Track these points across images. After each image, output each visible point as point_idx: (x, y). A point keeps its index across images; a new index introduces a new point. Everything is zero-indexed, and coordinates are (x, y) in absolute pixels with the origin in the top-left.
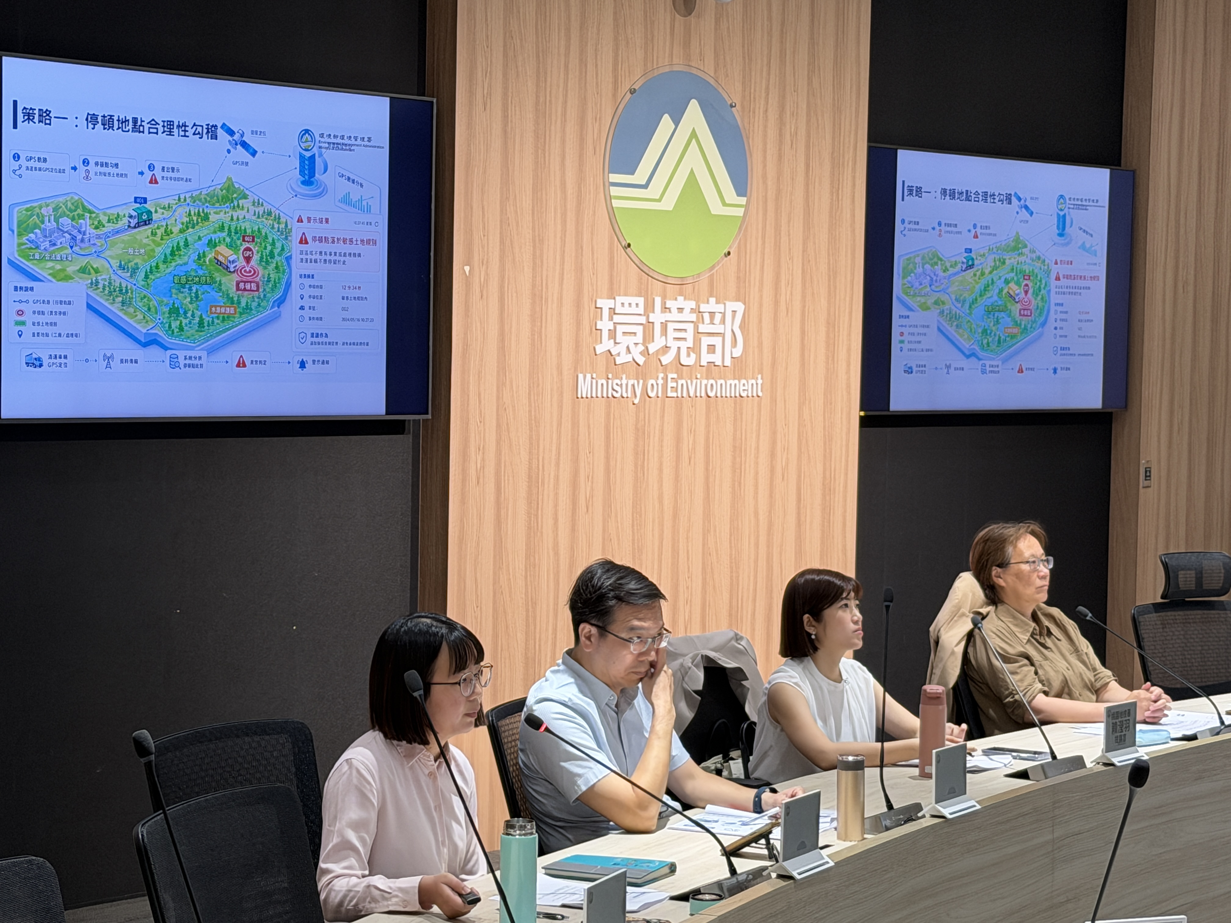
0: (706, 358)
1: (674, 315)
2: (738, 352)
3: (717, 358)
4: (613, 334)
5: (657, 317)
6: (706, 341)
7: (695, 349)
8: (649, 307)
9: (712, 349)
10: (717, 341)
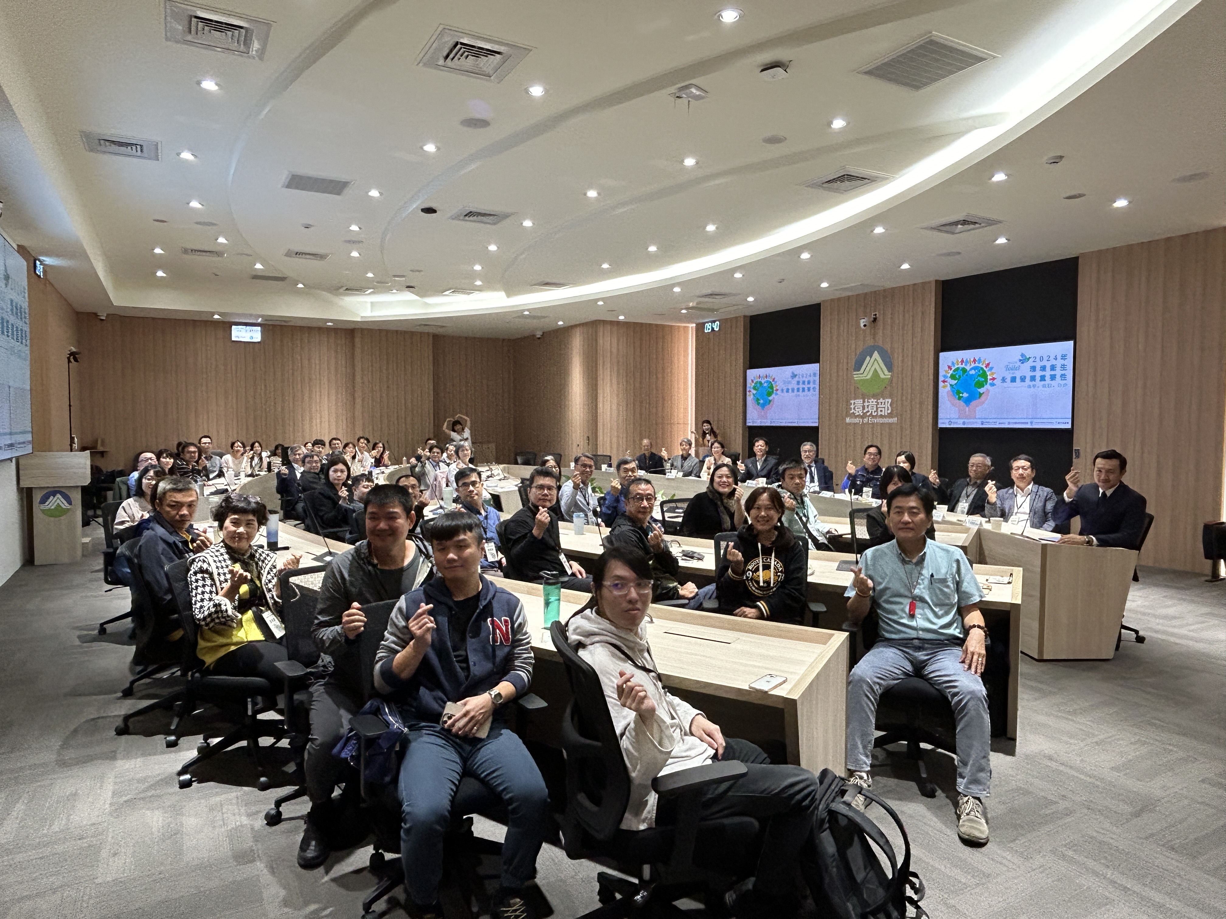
0: (880, 413)
1: (871, 403)
2: (889, 412)
3: (883, 413)
4: (854, 408)
5: (866, 404)
6: (879, 409)
7: (877, 411)
8: (864, 402)
9: (881, 411)
10: (883, 409)
